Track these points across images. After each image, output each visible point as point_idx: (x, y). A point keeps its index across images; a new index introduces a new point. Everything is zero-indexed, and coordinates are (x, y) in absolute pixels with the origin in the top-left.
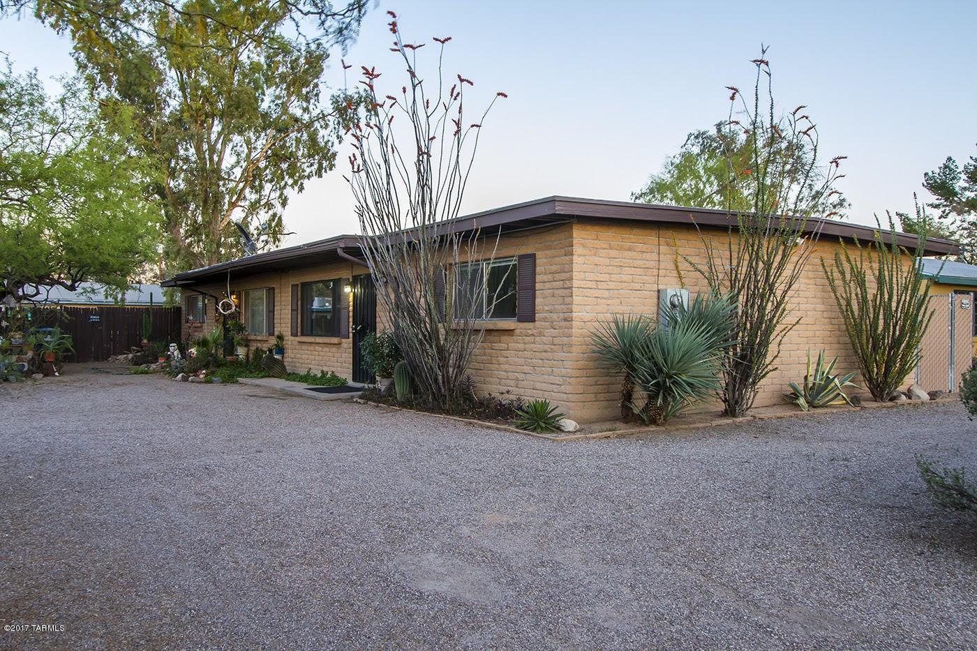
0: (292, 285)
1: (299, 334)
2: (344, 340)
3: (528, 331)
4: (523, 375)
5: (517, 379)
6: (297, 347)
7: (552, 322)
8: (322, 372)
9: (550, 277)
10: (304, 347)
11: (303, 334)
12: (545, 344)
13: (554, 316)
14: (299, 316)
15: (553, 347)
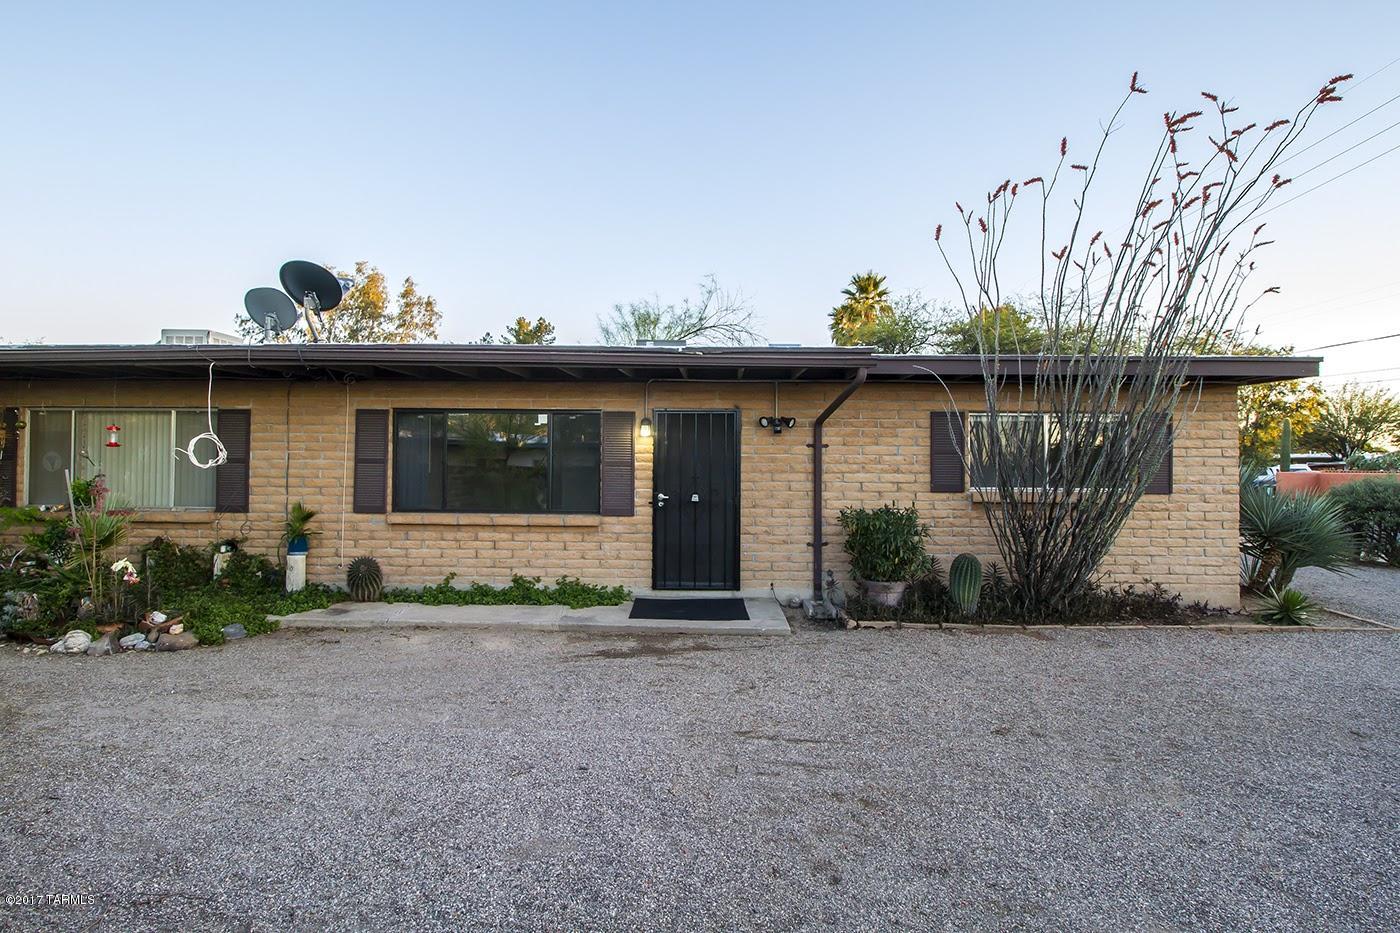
0: (359, 412)
1: (389, 508)
2: (607, 519)
3: (1157, 505)
4: (1149, 559)
5: (1137, 564)
6: (390, 534)
7: (1204, 495)
8: (517, 580)
9: (1199, 443)
10: (428, 534)
11: (396, 508)
12: (1190, 520)
13: (1208, 488)
14: (390, 473)
15: (1205, 523)
